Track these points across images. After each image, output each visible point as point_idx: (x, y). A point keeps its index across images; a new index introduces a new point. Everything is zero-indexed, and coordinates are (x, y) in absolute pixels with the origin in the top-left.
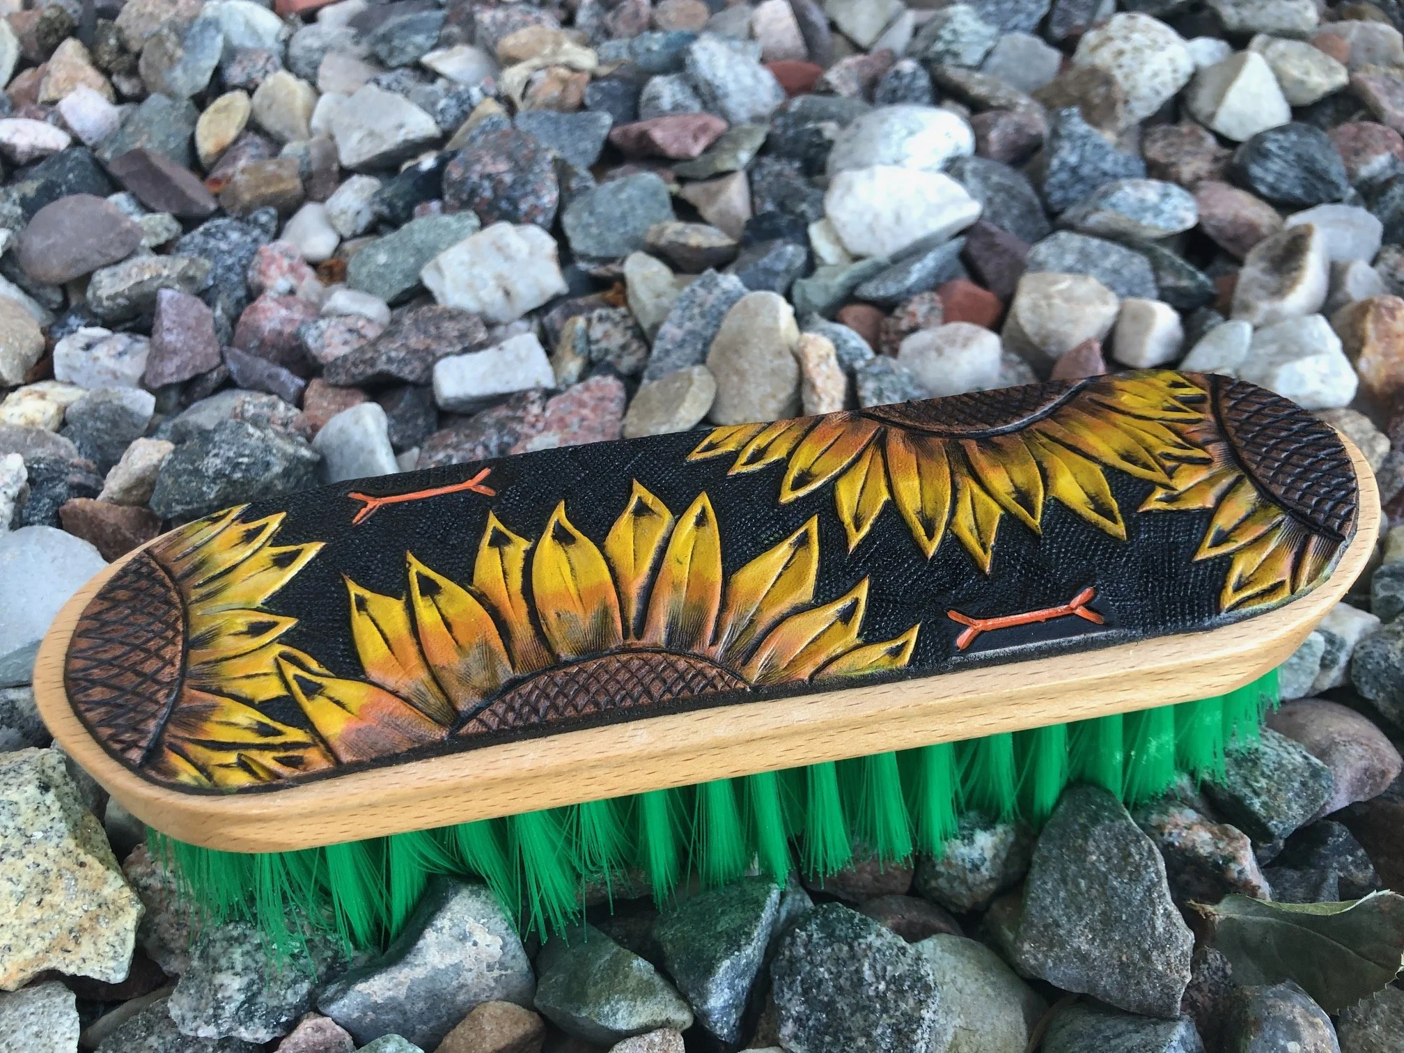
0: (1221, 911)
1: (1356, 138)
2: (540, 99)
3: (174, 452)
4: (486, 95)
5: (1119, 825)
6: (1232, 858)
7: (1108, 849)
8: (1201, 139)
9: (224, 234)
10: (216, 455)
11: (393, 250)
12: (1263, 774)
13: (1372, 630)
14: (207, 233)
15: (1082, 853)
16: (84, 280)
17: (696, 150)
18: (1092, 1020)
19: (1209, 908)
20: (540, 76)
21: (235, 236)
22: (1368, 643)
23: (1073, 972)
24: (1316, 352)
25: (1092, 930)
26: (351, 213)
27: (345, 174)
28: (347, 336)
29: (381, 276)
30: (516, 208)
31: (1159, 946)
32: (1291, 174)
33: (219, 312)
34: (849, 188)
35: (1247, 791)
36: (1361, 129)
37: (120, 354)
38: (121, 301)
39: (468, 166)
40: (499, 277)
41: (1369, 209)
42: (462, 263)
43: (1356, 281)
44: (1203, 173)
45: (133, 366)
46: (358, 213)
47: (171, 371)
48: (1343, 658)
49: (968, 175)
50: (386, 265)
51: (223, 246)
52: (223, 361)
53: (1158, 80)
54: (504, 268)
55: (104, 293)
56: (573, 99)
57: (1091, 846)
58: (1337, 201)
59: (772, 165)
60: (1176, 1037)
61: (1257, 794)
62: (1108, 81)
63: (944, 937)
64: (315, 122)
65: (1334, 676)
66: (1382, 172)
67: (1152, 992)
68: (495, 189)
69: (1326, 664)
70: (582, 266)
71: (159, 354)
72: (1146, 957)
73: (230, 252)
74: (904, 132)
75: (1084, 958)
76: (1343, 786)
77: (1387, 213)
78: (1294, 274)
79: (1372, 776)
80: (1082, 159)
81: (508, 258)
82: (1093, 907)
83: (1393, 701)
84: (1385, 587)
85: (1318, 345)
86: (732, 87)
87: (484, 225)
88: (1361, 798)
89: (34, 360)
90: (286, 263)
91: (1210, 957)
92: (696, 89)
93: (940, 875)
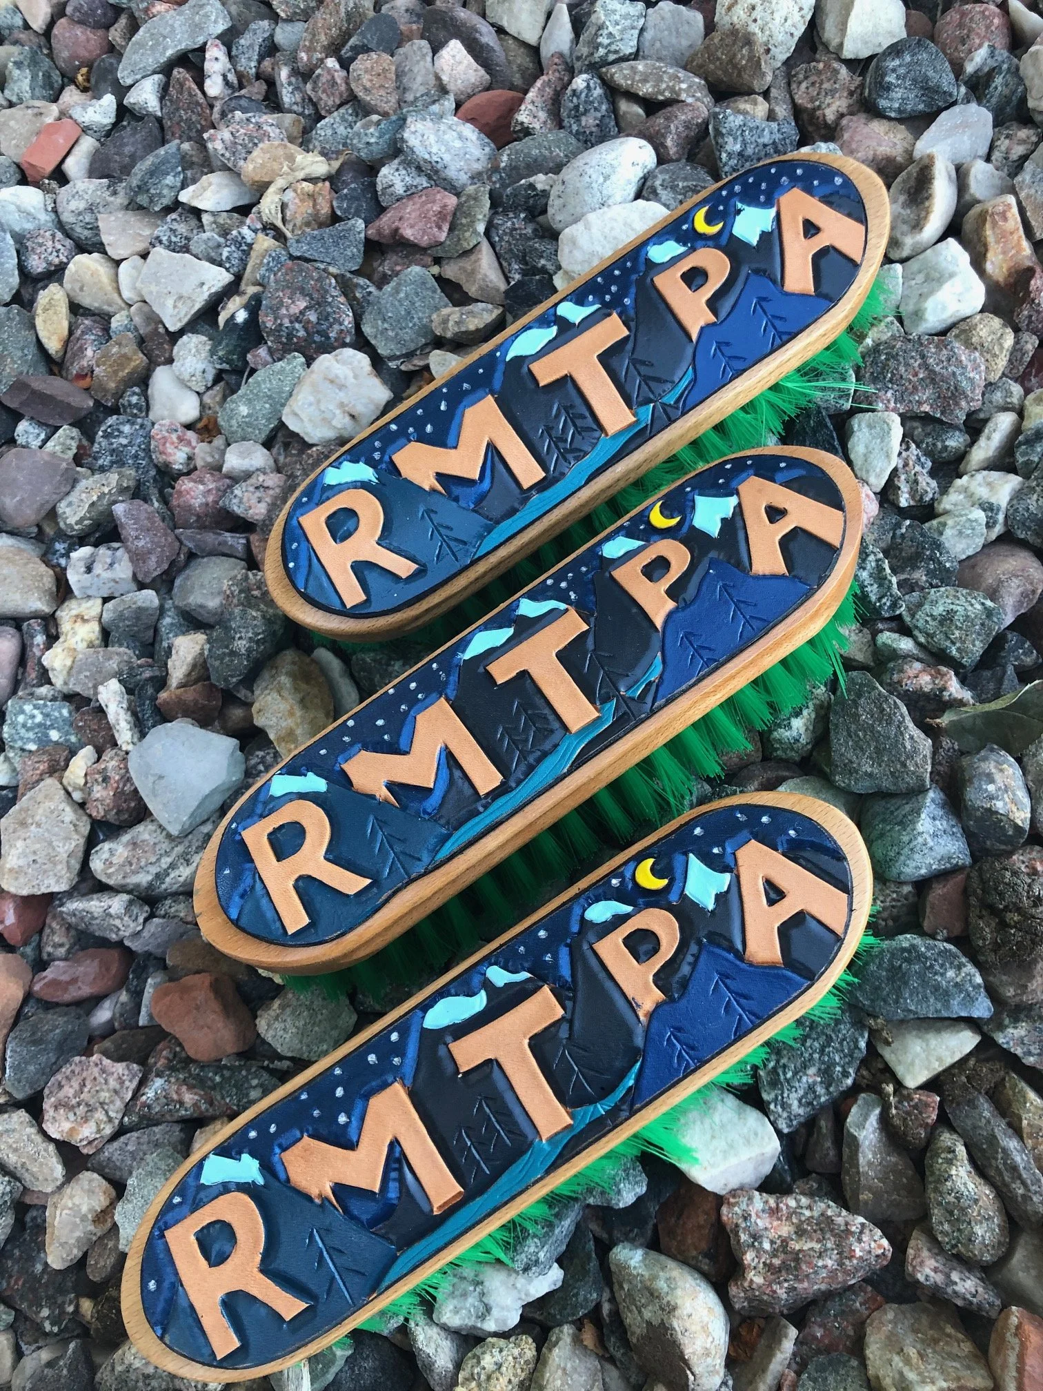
0: (945, 720)
1: (961, 25)
2: (299, 221)
3: (208, 641)
4: (255, 231)
5: (874, 694)
6: (944, 689)
7: (871, 710)
8: (836, 72)
9: (118, 430)
10: (240, 638)
11: (249, 402)
12: (957, 627)
13: (1018, 487)
14: (107, 436)
15: (857, 716)
16: (52, 514)
17: (443, 236)
18: (883, 803)
19: (938, 720)
20: (289, 196)
21: (127, 429)
22: (1015, 502)
23: (867, 784)
24: (952, 275)
25: (871, 758)
26: (198, 374)
27: (174, 337)
28: (258, 494)
29: (249, 424)
30: (328, 338)
31: (910, 756)
32: (912, 96)
33: (156, 504)
34: (574, 242)
35: (948, 643)
36: (963, 15)
37: (111, 565)
38: (87, 522)
39: (275, 310)
40: (342, 405)
41: (979, 103)
42: (310, 404)
43: (977, 181)
44: (844, 110)
45: (124, 570)
46: (204, 372)
47: (154, 566)
48: (1001, 517)
49: (659, 190)
50: (249, 415)
51: (124, 441)
52: (181, 543)
53: (789, 22)
54: (341, 396)
55: (72, 520)
56: (325, 210)
57: (860, 711)
58: (954, 103)
59: (506, 223)
60: (928, 801)
61: (954, 643)
62: (748, 40)
63: (790, 783)
64: (126, 294)
65: (998, 529)
66: (984, 64)
67: (912, 781)
68: (306, 329)
69: (990, 525)
70: (392, 365)
71: (137, 558)
72: (904, 765)
73: (130, 444)
74: (601, 180)
75: (870, 775)
76: (1009, 609)
77: (994, 100)
78: (927, 204)
79: (1027, 596)
80: (744, 143)
81: (342, 387)
82: (869, 746)
83: (1037, 534)
84: (1024, 454)
85: (951, 268)
86: (447, 158)
87: (309, 362)
88: (1023, 611)
89: (54, 589)
90: (174, 437)
91: (944, 743)
92: (419, 169)
93: (777, 749)
